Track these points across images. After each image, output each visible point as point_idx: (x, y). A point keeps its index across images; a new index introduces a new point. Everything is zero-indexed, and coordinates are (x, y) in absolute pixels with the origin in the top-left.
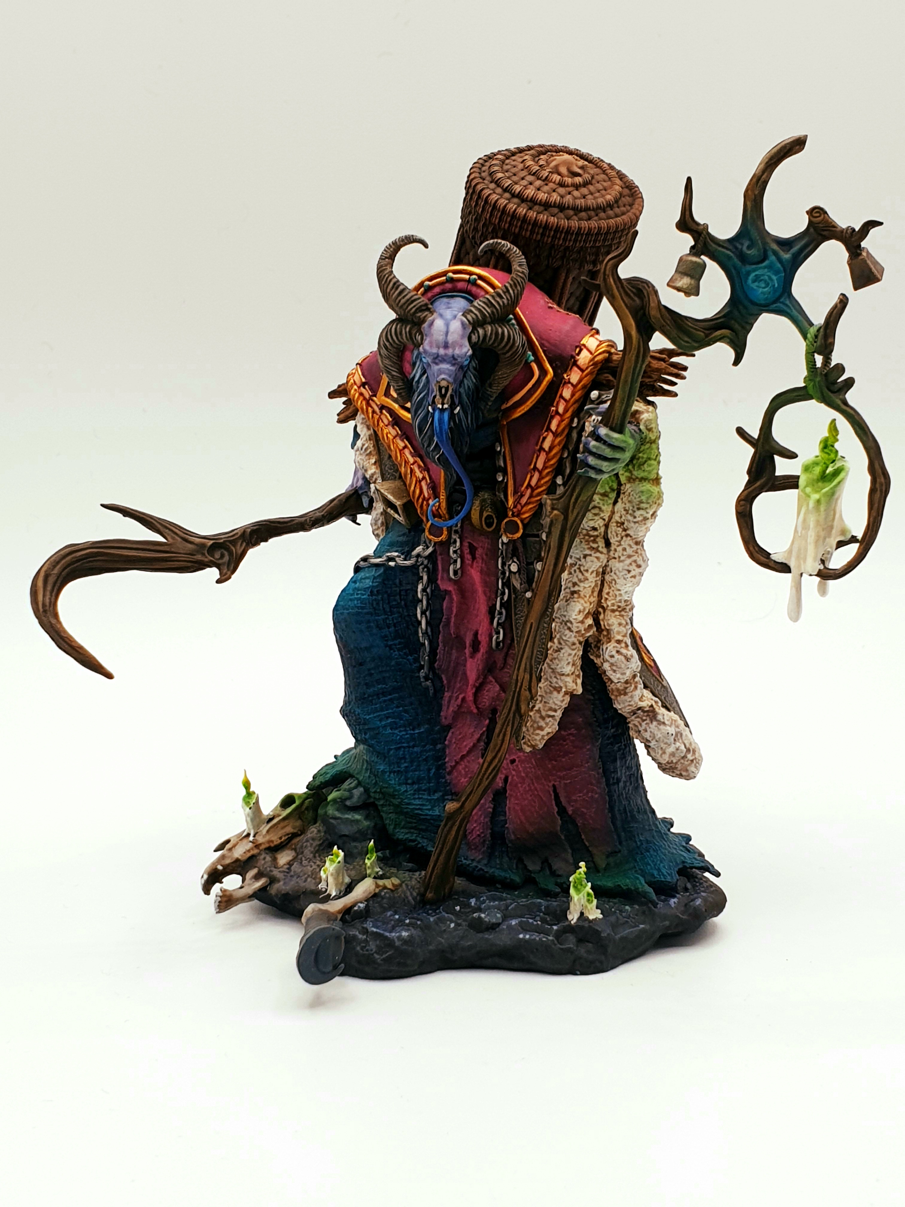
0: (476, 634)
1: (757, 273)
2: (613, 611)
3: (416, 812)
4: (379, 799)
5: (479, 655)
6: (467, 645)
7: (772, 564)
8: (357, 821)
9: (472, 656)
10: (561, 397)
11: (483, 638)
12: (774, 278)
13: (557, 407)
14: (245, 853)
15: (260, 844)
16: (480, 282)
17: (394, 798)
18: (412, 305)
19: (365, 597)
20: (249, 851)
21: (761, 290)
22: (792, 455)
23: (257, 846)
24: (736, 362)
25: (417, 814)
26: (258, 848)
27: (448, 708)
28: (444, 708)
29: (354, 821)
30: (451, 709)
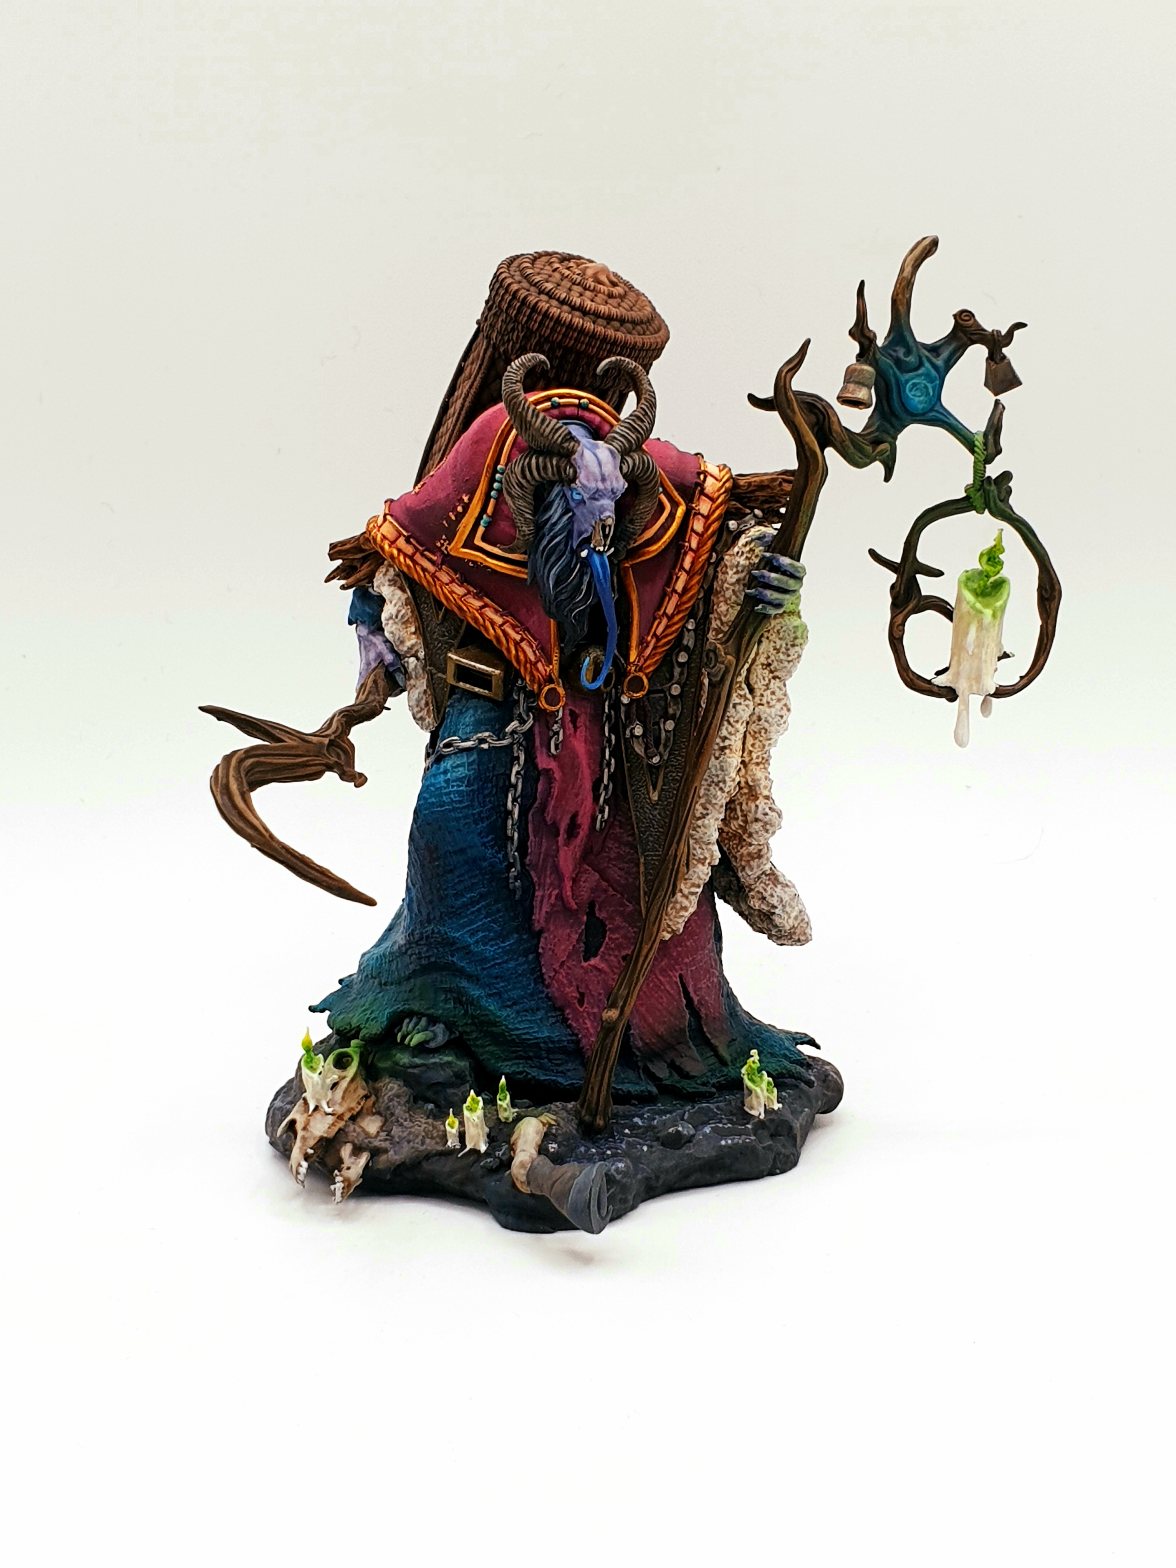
0: (574, 817)
1: (914, 381)
2: (758, 764)
3: (524, 1037)
4: (472, 1032)
5: (578, 841)
6: (562, 832)
7: (936, 689)
8: (449, 1063)
9: (567, 844)
10: (693, 530)
11: (584, 821)
12: (929, 386)
13: (689, 542)
14: (329, 1128)
15: (343, 1114)
16: (591, 406)
17: (496, 1026)
18: (558, 434)
19: (461, 788)
20: (333, 1124)
21: (917, 399)
22: (937, 573)
23: (340, 1117)
24: (887, 478)
25: (525, 1039)
26: (342, 1120)
27: (541, 909)
28: (536, 911)
29: (445, 1063)
30: (544, 910)
